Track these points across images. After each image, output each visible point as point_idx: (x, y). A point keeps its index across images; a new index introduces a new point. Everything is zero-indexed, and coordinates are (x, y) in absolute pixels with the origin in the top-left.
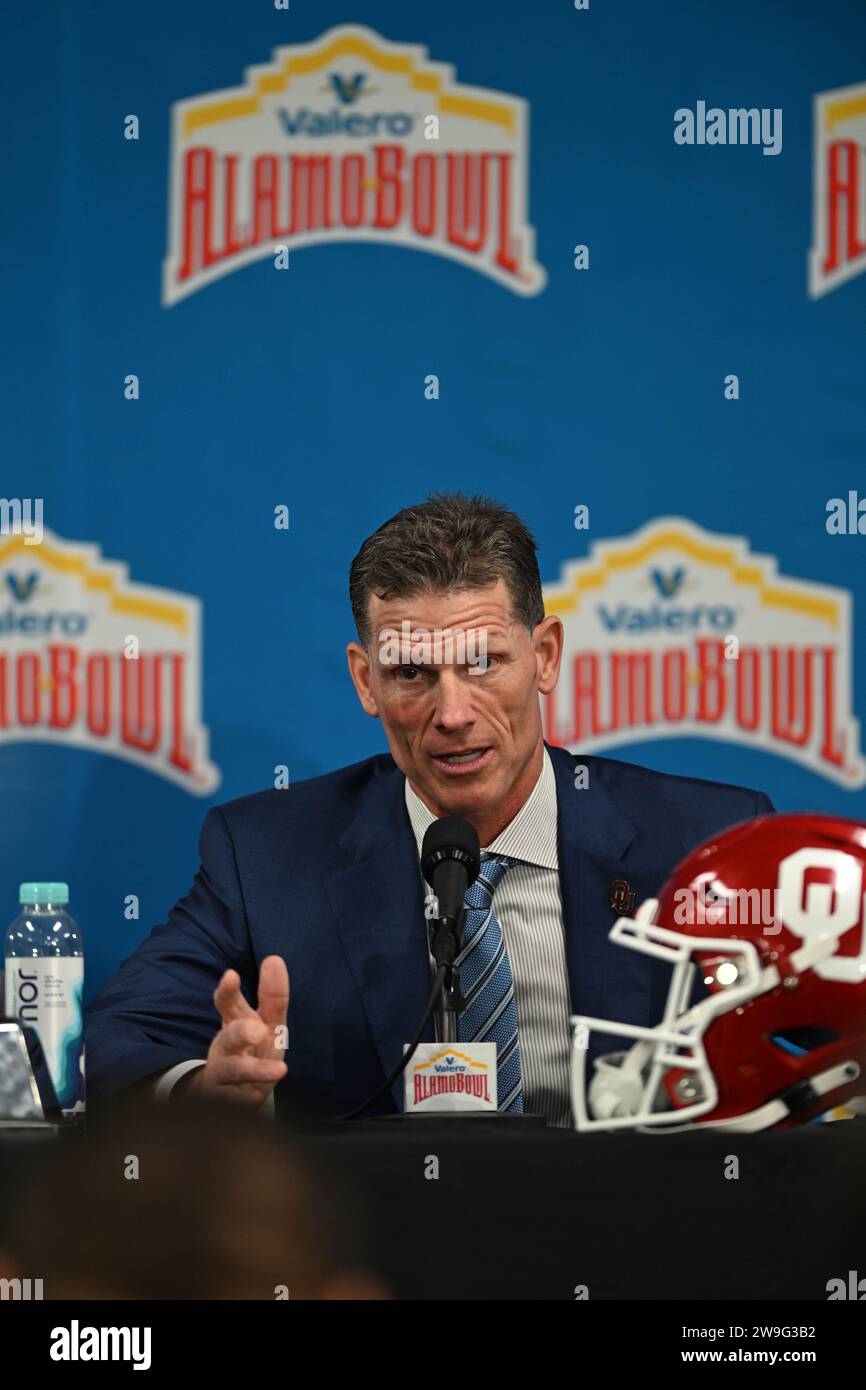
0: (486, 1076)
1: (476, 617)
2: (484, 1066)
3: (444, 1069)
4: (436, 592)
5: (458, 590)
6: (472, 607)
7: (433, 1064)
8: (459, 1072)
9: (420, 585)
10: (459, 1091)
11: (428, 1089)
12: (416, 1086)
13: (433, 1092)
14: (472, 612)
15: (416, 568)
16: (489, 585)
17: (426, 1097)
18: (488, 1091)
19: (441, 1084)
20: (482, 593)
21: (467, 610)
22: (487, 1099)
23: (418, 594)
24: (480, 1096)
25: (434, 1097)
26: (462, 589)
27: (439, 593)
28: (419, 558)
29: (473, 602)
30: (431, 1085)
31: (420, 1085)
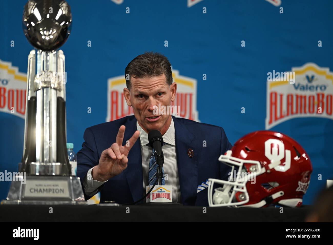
0: (170, 194)
1: (158, 83)
2: (169, 191)
3: (160, 192)
4: (148, 77)
5: (154, 76)
6: (157, 80)
7: (157, 191)
8: (163, 193)
9: (144, 75)
10: (163, 197)
11: (156, 197)
12: (153, 196)
13: (157, 197)
14: (157, 81)
15: (143, 71)
16: (161, 75)
17: (155, 198)
18: (170, 197)
19: (159, 196)
20: (160, 77)
21: (156, 81)
22: (170, 199)
23: (144, 77)
24: (168, 199)
25: (157, 199)
26: (155, 76)
27: (149, 77)
28: (144, 68)
29: (158, 79)
30: (156, 196)
31: (154, 196)
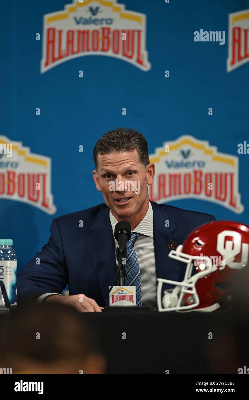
0: (133, 296)
1: (128, 159)
2: (132, 293)
3: (121, 294)
6: (127, 157)
7: (117, 292)
8: (125, 294)
10: (125, 300)
12: (112, 298)
13: (117, 300)
17: (115, 301)
18: (133, 300)
19: (120, 298)
22: (133, 302)
24: (131, 301)
25: (118, 302)
28: (112, 142)
29: (127, 155)
30: (117, 298)
31: (114, 298)
